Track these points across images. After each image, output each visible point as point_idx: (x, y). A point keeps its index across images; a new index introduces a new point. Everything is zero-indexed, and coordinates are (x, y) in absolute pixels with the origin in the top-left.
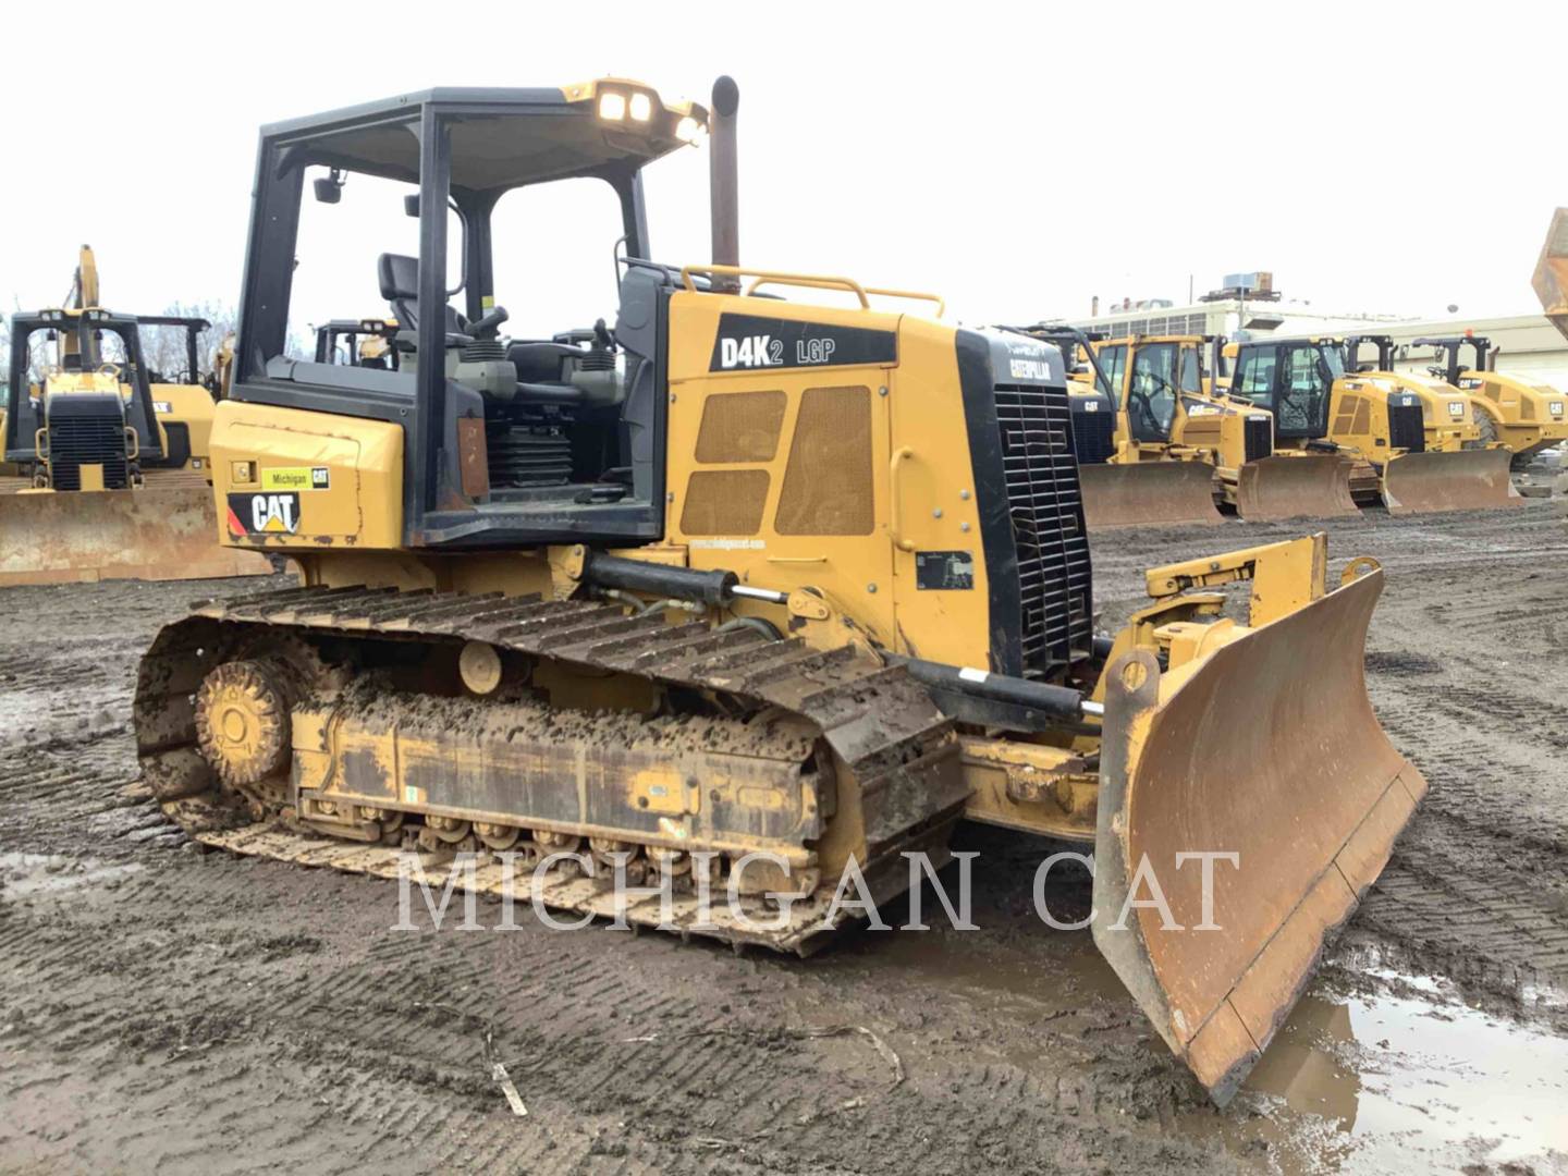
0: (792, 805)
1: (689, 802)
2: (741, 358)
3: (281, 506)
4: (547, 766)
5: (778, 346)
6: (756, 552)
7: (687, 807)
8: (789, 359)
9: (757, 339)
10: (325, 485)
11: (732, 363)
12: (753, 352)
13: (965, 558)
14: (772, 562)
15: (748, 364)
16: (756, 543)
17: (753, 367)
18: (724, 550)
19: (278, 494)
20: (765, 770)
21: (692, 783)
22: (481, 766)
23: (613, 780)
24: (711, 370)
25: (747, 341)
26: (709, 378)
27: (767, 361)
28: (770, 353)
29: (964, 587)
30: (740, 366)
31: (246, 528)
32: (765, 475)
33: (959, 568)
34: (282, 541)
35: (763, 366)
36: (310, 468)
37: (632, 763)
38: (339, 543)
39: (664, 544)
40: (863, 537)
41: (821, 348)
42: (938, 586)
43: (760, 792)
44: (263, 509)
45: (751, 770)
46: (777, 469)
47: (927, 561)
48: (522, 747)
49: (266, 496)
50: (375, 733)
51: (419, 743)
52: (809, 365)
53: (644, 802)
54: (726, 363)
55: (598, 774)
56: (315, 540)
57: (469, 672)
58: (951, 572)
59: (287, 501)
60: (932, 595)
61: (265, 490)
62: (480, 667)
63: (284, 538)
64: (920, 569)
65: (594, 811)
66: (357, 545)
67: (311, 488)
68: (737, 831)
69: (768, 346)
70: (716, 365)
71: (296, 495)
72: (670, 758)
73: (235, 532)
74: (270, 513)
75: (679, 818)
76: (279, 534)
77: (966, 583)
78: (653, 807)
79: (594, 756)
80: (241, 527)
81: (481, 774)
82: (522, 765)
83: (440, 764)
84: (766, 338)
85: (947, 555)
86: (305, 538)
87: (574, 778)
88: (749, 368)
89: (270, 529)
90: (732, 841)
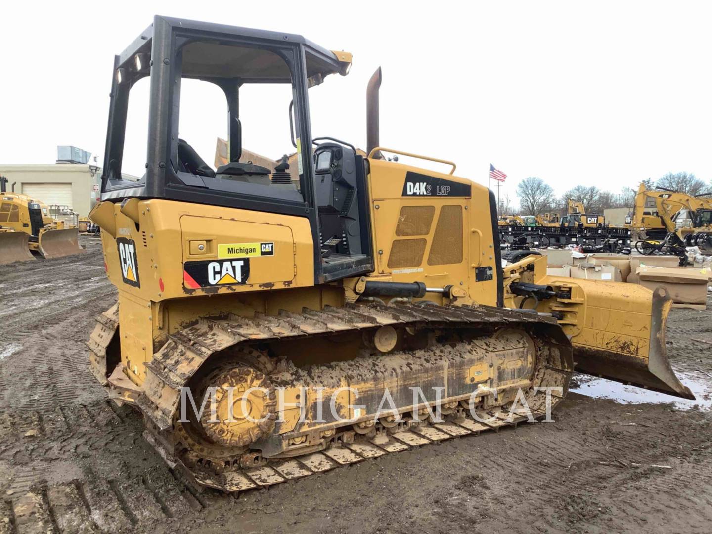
0: (524, 364)
1: (490, 374)
2: (415, 191)
3: (234, 268)
4: (430, 377)
5: (430, 187)
6: (421, 273)
7: (489, 376)
8: (433, 193)
9: (421, 184)
10: (271, 253)
11: (411, 193)
12: (420, 189)
13: (490, 269)
14: (426, 276)
15: (418, 194)
16: (420, 270)
17: (420, 195)
18: (407, 274)
19: (231, 260)
20: (517, 353)
21: (491, 366)
22: (397, 386)
23: (460, 374)
24: (403, 195)
25: (417, 184)
26: (401, 199)
27: (425, 193)
28: (426, 190)
29: (490, 279)
30: (415, 195)
31: (200, 284)
32: (425, 240)
33: (489, 273)
34: (232, 289)
35: (423, 195)
36: (259, 244)
37: (467, 365)
38: (279, 286)
39: (375, 274)
40: (458, 264)
41: (445, 189)
42: (482, 280)
43: (514, 362)
44: (218, 269)
45: (512, 354)
46: (429, 238)
47: (479, 271)
48: (419, 371)
49: (221, 262)
50: (333, 387)
51: (363, 384)
52: (441, 196)
53: (472, 380)
54: (409, 193)
55: (453, 373)
56: (260, 286)
57: (380, 342)
58: (486, 274)
59: (239, 264)
60: (480, 283)
61: (220, 258)
62: (386, 339)
63: (234, 287)
64: (477, 275)
65: (451, 391)
66: (292, 286)
67: (259, 255)
68: (507, 380)
69: (426, 188)
70: (405, 193)
71: (246, 261)
72: (482, 358)
73: (188, 286)
74: (224, 272)
75: (485, 382)
76: (229, 285)
77: (491, 278)
78: (476, 380)
79: (452, 366)
80: (195, 283)
81: (397, 391)
82: (418, 380)
83: (374, 392)
84: (425, 184)
85: (485, 268)
86: (252, 286)
87: (443, 378)
88: (418, 196)
89: (222, 282)
90: (504, 385)
